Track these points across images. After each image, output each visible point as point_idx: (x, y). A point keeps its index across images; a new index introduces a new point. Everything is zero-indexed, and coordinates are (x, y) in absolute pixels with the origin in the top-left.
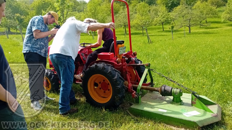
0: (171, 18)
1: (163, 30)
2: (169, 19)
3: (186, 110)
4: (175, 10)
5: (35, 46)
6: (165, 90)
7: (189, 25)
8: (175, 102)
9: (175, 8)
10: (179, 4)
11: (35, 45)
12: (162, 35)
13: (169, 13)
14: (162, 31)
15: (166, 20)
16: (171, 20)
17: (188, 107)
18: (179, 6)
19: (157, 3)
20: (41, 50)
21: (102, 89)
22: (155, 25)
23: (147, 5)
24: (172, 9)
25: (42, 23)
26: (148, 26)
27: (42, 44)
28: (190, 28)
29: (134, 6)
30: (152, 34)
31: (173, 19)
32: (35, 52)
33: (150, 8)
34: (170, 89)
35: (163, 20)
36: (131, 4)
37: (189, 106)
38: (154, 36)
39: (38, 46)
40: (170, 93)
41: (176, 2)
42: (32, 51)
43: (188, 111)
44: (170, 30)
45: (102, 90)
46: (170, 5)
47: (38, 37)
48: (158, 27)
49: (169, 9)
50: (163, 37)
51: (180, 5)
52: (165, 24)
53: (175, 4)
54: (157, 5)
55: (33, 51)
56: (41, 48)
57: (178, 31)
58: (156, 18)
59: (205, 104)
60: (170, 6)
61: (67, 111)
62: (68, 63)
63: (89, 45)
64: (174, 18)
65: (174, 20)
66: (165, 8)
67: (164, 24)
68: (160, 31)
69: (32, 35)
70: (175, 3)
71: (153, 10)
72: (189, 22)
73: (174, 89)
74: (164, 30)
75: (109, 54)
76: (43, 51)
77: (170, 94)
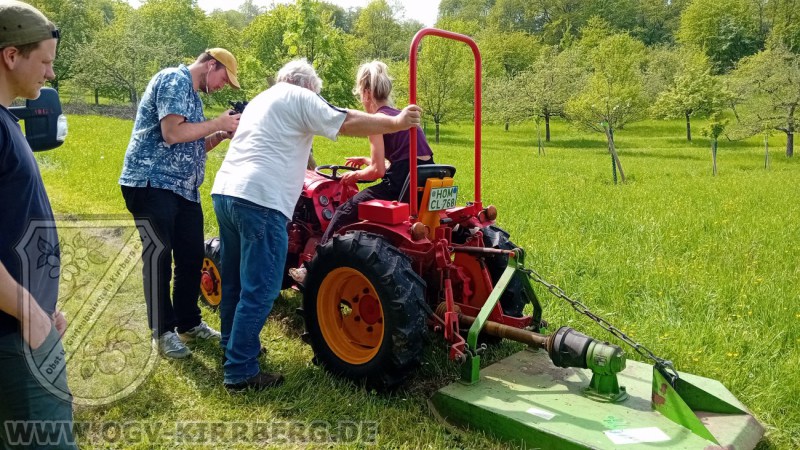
0: (723, 95)
1: (686, 137)
2: (715, 100)
3: (625, 422)
4: (743, 67)
5: (166, 168)
6: (563, 346)
7: (787, 127)
8: (595, 390)
9: (743, 60)
10: (761, 46)
11: (164, 164)
12: (682, 157)
13: (718, 78)
14: (683, 142)
15: (702, 103)
16: (722, 104)
17: (636, 411)
18: (760, 52)
19: (678, 39)
20: (184, 180)
21: (362, 320)
22: (661, 117)
23: (640, 43)
24: (732, 65)
25: (189, 94)
26: (632, 121)
27: (189, 160)
28: (791, 137)
29: (591, 47)
30: (644, 150)
31: (731, 99)
32: (166, 188)
33: (647, 57)
34: (584, 341)
35: (689, 101)
36: (580, 38)
37: (642, 410)
38: (650, 155)
39: (175, 167)
40: (578, 358)
41: (749, 38)
42: (157, 186)
43: (628, 425)
44: (708, 138)
45: (363, 325)
46: (724, 47)
47: (175, 139)
48: (672, 124)
49: (720, 62)
50: (683, 162)
51: (763, 51)
52: (698, 117)
53: (744, 45)
54: (679, 45)
55: (161, 184)
56: (184, 174)
57: (745, 145)
58: (664, 94)
59: (694, 409)
60: (725, 52)
61: (245, 377)
62: (269, 227)
63: (351, 173)
64: (733, 95)
65: (733, 102)
66: (704, 59)
67: (694, 118)
68: (676, 142)
69: (158, 129)
70: (747, 42)
71: (659, 64)
72: (792, 114)
73: (597, 343)
74: (692, 137)
75: (392, 206)
76: (189, 184)
77: (580, 359)
